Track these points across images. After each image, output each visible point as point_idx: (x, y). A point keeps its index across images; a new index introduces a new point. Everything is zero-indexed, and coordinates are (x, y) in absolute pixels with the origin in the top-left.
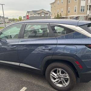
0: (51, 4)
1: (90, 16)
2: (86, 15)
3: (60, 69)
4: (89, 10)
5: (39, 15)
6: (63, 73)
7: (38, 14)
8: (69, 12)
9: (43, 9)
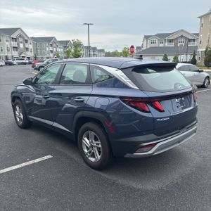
0: (201, 17)
5: (172, 45)
7: (170, 41)
9: (182, 31)
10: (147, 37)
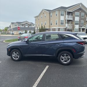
0: (35, 17)
1: (68, 28)
2: (65, 28)
3: (65, 54)
4: (67, 23)
5: (23, 27)
6: (67, 56)
7: (22, 25)
8: (51, 25)
10: (13, 23)
